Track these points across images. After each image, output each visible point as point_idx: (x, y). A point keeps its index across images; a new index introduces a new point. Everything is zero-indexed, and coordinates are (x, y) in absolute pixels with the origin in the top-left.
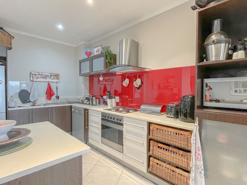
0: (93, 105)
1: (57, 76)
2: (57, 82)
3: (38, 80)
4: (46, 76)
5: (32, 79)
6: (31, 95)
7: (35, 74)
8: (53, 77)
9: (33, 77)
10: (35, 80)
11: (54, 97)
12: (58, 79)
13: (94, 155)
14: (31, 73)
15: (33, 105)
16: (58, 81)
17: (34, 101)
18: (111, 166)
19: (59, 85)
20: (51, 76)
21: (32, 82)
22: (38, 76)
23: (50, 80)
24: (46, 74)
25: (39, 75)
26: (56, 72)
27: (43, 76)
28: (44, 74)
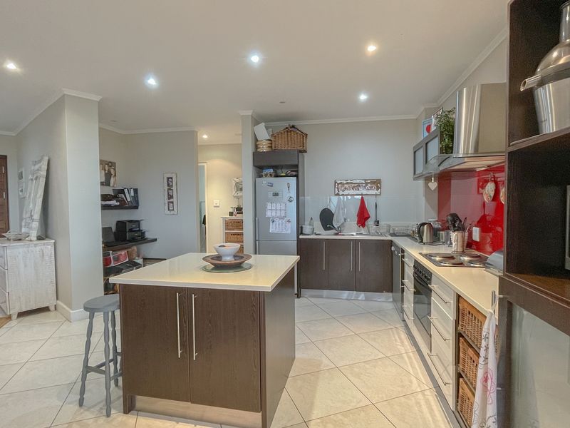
0: (422, 242)
1: (377, 183)
2: (376, 195)
3: (346, 192)
4: (359, 185)
5: (337, 192)
6: (335, 218)
7: (341, 183)
8: (369, 185)
9: (338, 188)
10: (341, 193)
11: (370, 222)
12: (378, 188)
13: (402, 342)
14: (336, 183)
15: (337, 234)
16: (378, 192)
17: (338, 227)
18: (411, 372)
19: (380, 200)
20: (367, 184)
21: (337, 197)
22: (345, 186)
23: (365, 192)
24: (358, 181)
25: (347, 183)
26: (375, 177)
27: (353, 185)
28: (354, 182)
